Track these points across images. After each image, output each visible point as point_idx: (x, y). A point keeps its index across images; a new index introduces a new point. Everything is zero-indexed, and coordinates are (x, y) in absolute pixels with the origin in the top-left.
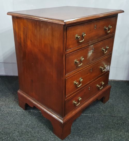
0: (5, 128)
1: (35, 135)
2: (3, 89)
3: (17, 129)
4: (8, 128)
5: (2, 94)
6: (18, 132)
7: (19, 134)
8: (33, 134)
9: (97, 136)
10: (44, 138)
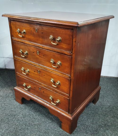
0: (12, 111)
1: (36, 117)
2: (12, 80)
3: (21, 112)
4: (14, 111)
5: (11, 84)
6: (22, 114)
7: (23, 116)
8: (34, 116)
9: (87, 120)
10: (43, 120)
